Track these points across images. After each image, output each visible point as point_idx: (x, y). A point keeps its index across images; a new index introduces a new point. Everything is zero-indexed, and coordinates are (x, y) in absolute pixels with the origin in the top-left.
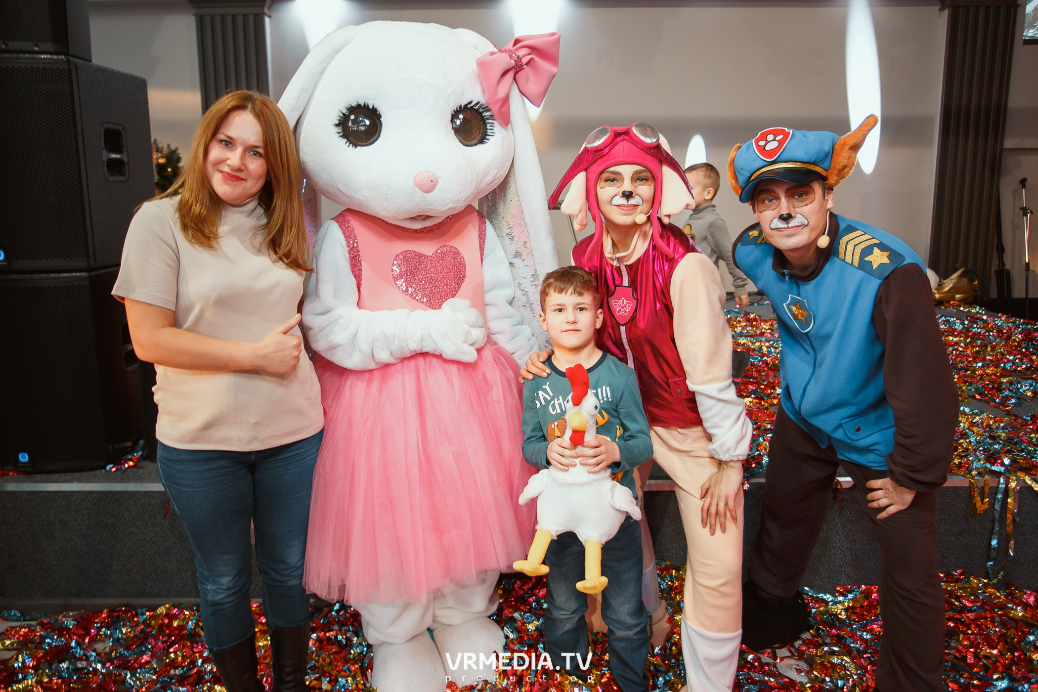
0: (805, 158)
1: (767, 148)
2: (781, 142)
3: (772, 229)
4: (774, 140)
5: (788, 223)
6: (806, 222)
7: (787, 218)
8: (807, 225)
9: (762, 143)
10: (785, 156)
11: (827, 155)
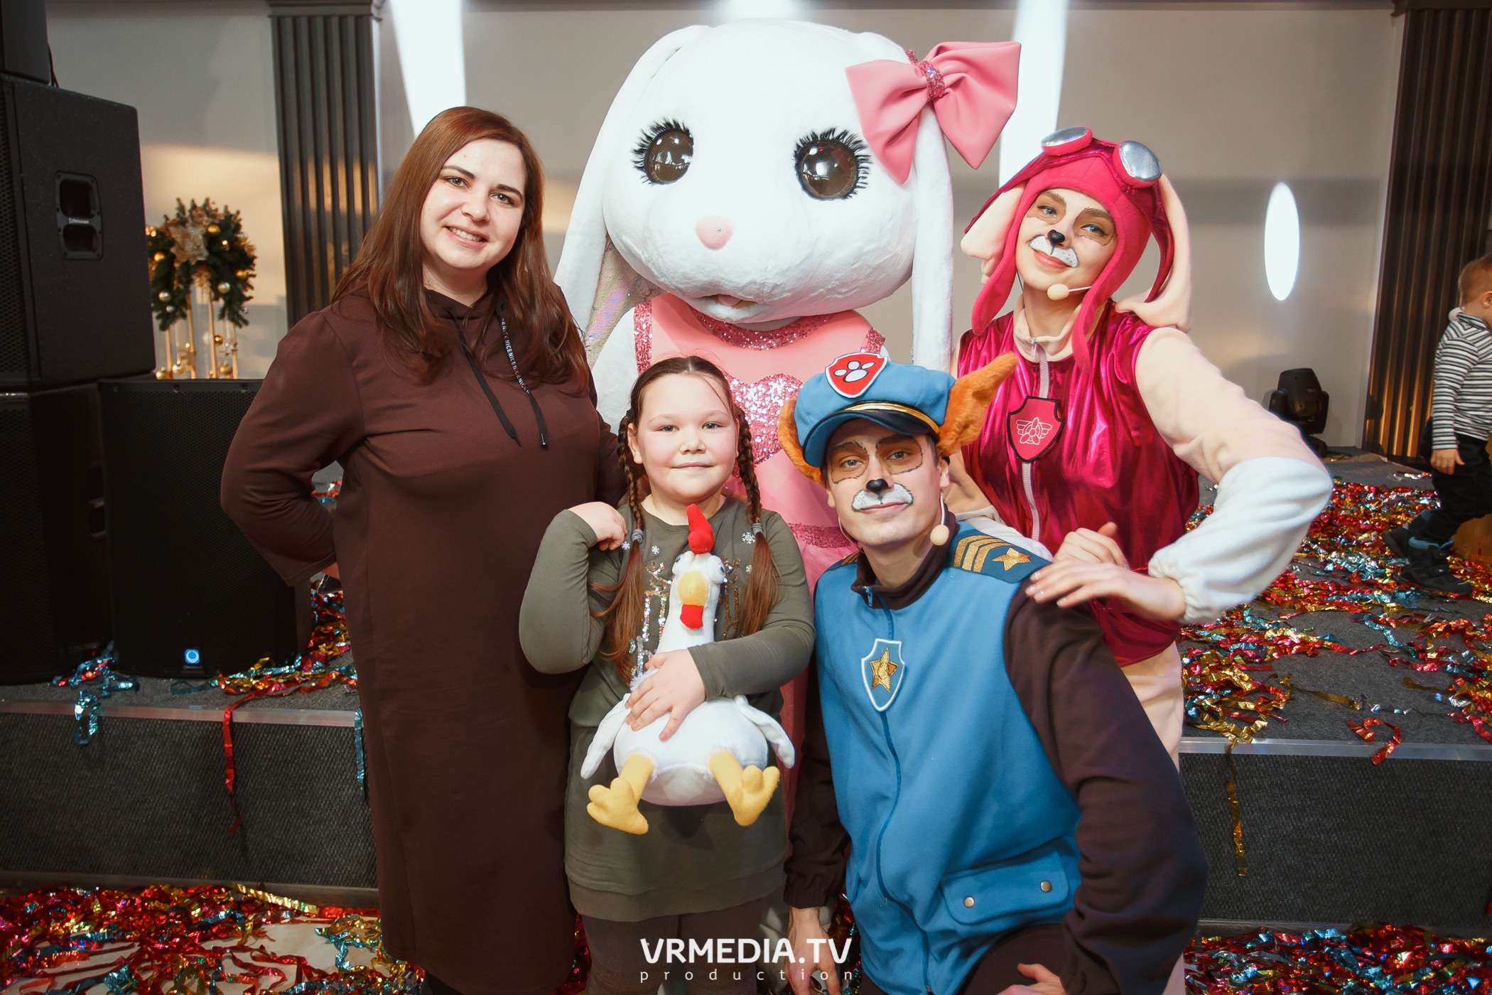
0: (908, 398)
1: (848, 379)
2: (870, 372)
3: (855, 510)
4: (860, 368)
5: (880, 498)
6: (909, 499)
7: (878, 488)
8: (911, 504)
9: (840, 373)
10: (874, 393)
11: (940, 398)
